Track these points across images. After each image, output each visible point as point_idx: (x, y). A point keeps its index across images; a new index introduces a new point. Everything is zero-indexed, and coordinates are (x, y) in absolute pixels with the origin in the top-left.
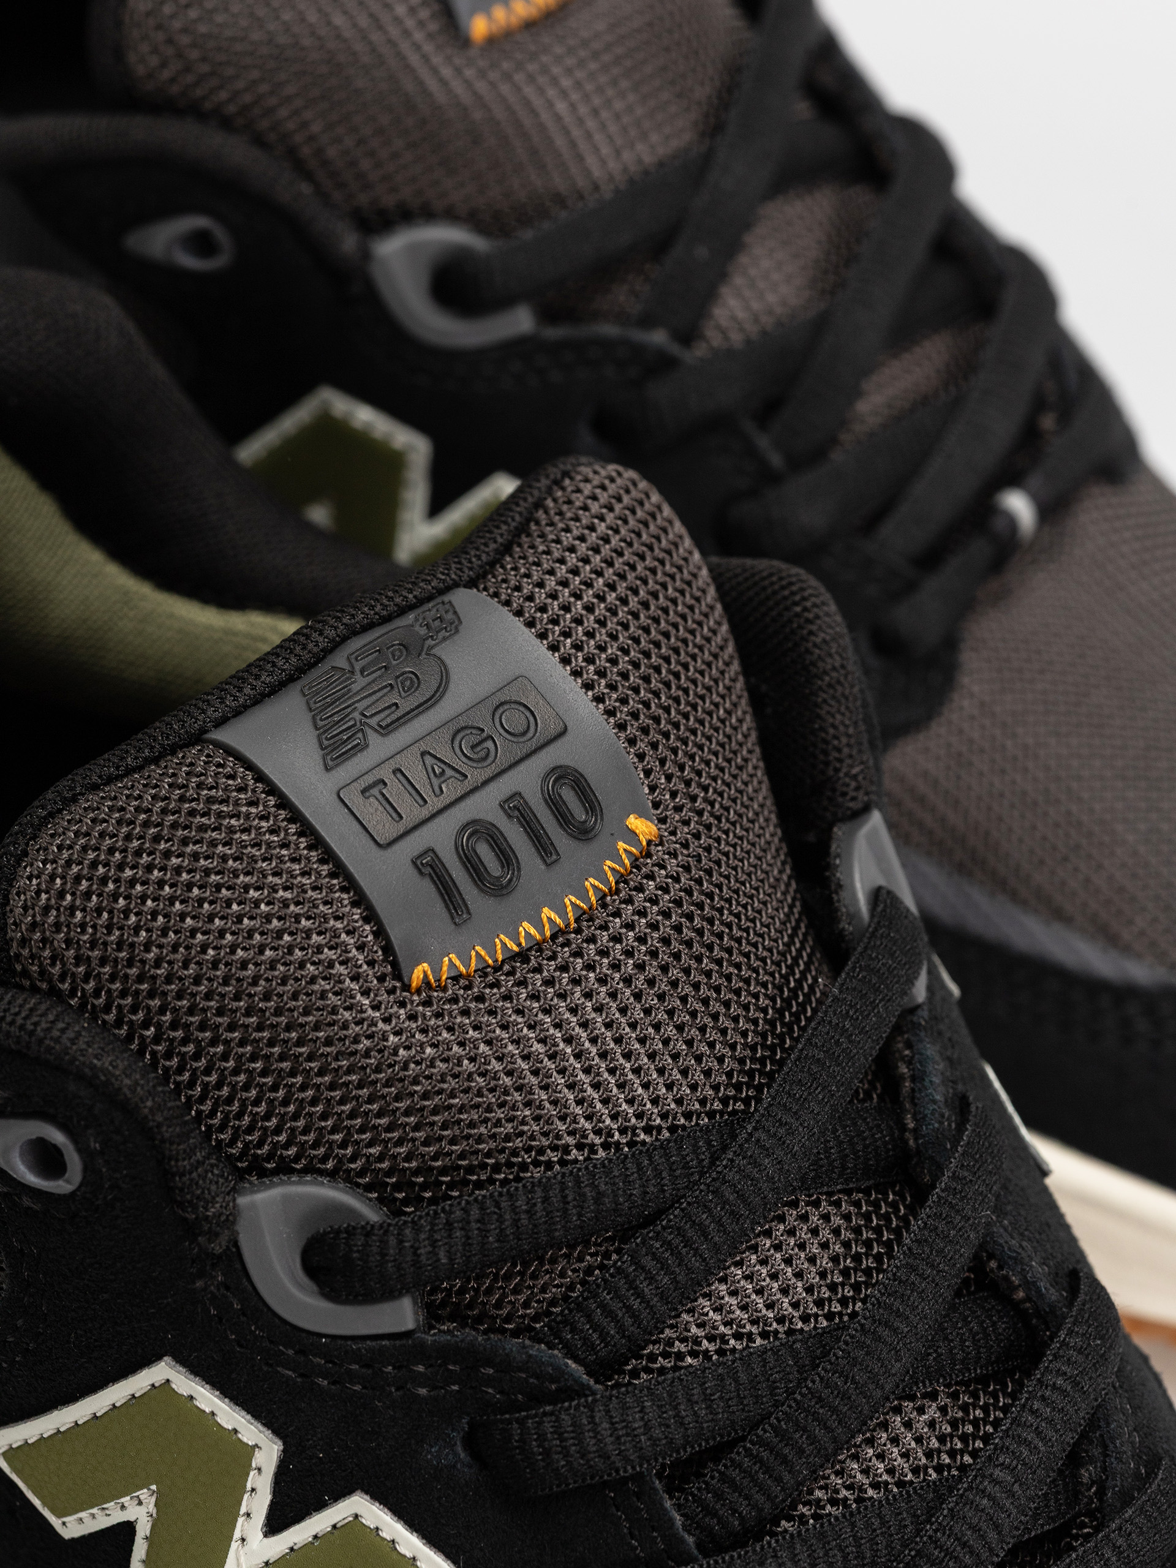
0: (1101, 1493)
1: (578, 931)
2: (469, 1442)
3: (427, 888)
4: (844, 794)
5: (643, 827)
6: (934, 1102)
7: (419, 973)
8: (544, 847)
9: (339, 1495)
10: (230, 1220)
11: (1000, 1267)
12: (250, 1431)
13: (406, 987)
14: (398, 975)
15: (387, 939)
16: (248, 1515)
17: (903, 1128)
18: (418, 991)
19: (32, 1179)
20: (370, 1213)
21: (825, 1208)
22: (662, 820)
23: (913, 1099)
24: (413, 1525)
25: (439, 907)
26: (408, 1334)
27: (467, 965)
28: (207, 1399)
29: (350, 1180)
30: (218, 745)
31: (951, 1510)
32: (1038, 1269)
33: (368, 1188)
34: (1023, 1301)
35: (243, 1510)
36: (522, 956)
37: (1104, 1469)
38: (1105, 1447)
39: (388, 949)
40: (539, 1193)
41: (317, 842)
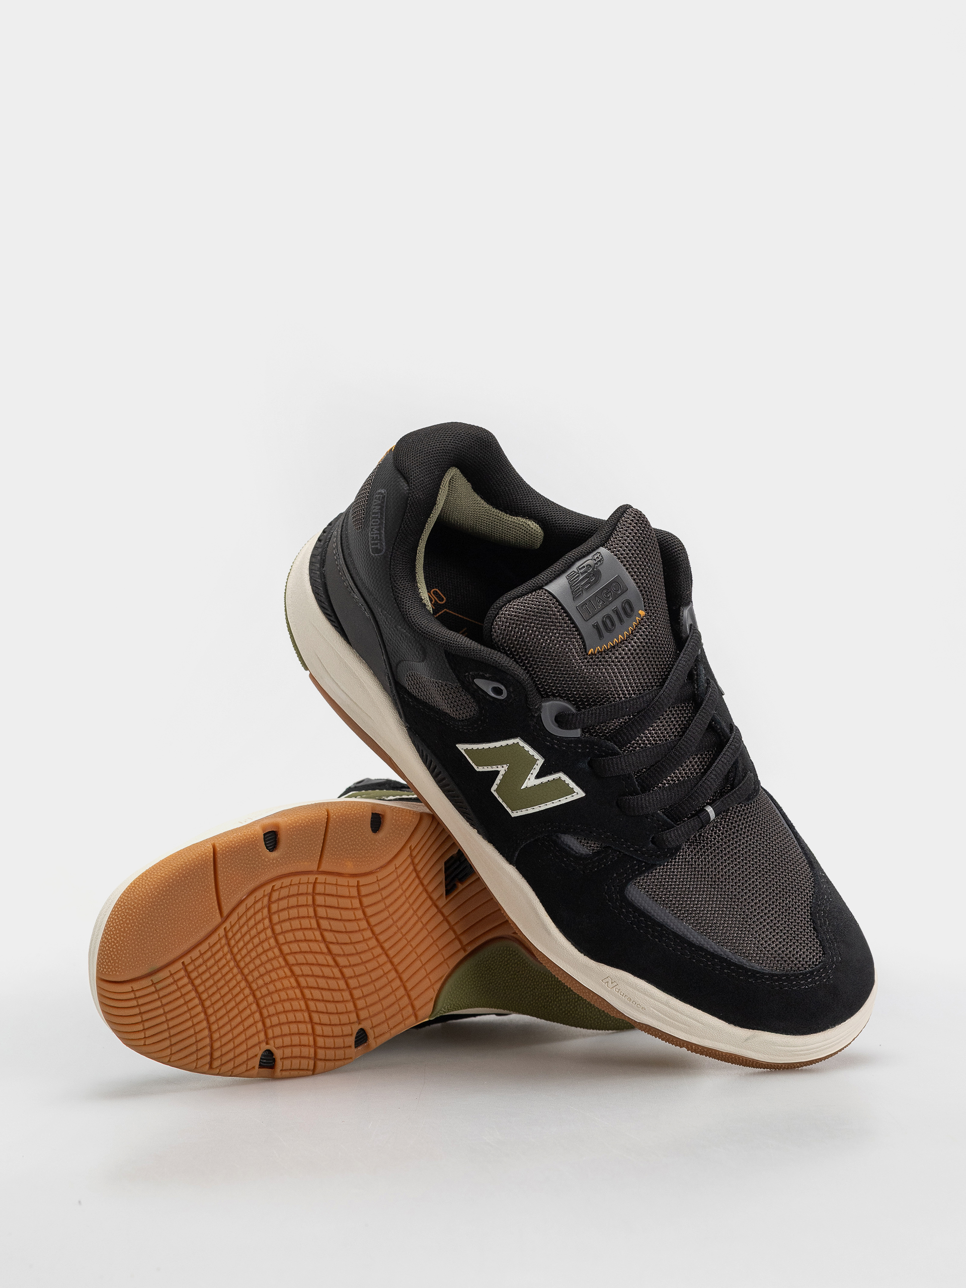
0: (734, 780)
1: (626, 640)
2: (589, 763)
3: (595, 631)
4: (684, 599)
5: (642, 613)
6: (702, 682)
7: (591, 651)
8: (621, 620)
9: (556, 771)
10: (539, 709)
11: (715, 723)
12: (537, 756)
13: (587, 654)
14: (586, 652)
15: (585, 643)
16: (532, 774)
17: (694, 688)
18: (590, 655)
19: (493, 695)
20: (573, 710)
21: (676, 708)
22: (646, 610)
23: (697, 681)
24: (573, 781)
25: (597, 636)
26: (578, 738)
27: (601, 649)
28: (527, 748)
29: (568, 700)
30: (546, 590)
31: (701, 785)
32: (724, 724)
33: (574, 704)
34: (720, 732)
35: (531, 772)
36: (614, 647)
37: (735, 774)
38: (736, 769)
39: (585, 645)
40: (613, 707)
41: (571, 619)
